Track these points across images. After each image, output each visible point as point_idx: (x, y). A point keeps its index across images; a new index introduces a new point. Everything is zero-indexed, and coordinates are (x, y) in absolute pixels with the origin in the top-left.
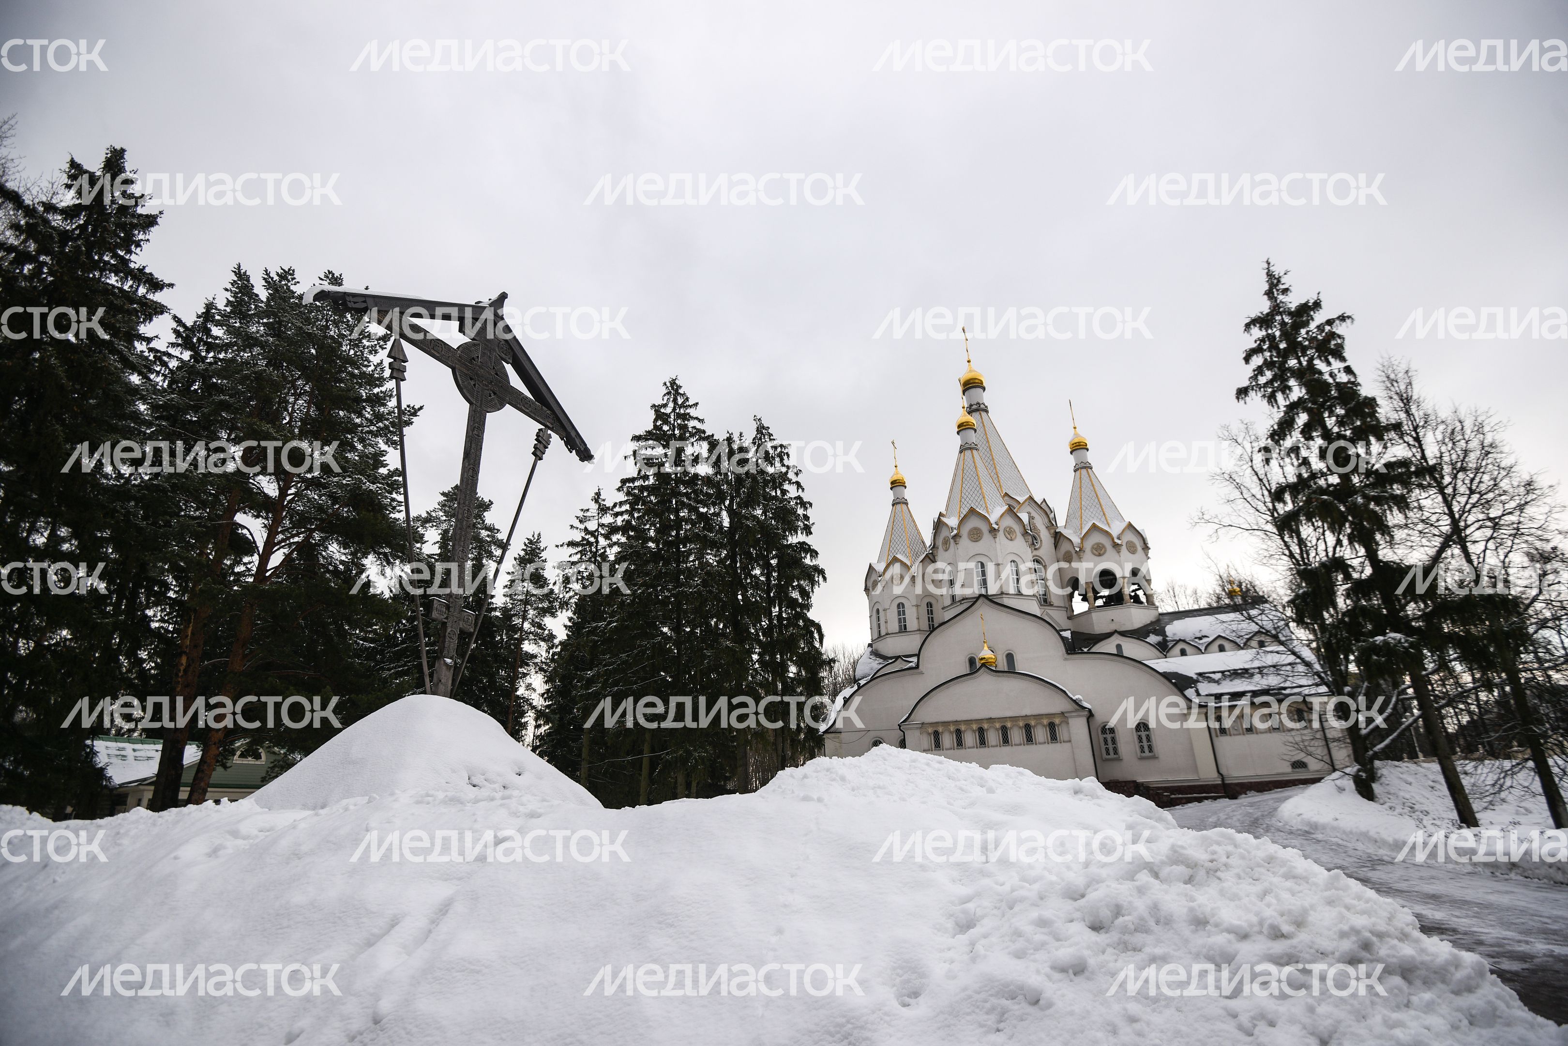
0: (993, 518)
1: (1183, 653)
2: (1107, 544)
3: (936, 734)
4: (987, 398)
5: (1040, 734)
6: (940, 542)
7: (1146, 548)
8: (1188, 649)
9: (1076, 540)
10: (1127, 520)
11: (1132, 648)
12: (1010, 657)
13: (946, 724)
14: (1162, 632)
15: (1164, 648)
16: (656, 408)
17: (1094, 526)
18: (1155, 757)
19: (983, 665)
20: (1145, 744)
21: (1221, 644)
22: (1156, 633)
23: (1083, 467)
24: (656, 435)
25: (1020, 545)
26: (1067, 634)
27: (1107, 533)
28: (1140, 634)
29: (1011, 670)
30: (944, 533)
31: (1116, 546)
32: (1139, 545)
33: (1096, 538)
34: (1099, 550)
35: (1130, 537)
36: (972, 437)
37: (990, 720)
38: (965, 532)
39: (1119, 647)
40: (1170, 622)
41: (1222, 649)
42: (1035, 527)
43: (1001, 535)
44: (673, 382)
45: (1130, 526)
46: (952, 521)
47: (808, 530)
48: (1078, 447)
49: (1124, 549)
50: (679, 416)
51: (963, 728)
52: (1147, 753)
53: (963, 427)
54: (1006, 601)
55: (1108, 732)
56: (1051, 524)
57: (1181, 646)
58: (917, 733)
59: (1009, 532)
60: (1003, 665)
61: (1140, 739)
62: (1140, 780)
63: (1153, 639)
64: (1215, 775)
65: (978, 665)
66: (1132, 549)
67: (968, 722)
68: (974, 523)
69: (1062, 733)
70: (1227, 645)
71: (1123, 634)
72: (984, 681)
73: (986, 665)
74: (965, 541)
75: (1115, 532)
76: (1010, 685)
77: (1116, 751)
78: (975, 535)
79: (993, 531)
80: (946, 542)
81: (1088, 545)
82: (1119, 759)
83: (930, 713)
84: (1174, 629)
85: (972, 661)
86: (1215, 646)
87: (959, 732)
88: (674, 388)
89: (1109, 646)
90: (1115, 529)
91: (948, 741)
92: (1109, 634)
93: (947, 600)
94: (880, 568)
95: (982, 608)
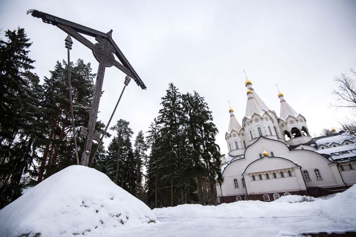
0: (261, 115)
1: (323, 148)
2: (294, 120)
3: (253, 176)
4: (253, 87)
5: (286, 174)
6: (246, 123)
7: (305, 120)
8: (324, 147)
9: (284, 120)
10: (298, 113)
11: (306, 148)
12: (272, 153)
13: (256, 173)
14: (315, 143)
15: (316, 147)
16: (168, 91)
17: (289, 116)
18: (322, 179)
19: (265, 156)
20: (318, 175)
21: (334, 145)
22: (313, 143)
23: (283, 101)
24: (168, 97)
25: (270, 122)
26: (288, 145)
27: (294, 117)
28: (308, 144)
29: (273, 156)
30: (247, 121)
31: (297, 120)
32: (303, 119)
34: (292, 122)
35: (300, 118)
36: (251, 95)
37: (270, 171)
38: (253, 120)
39: (302, 148)
40: (316, 140)
41: (335, 146)
43: (264, 120)
44: (171, 84)
45: (300, 115)
46: (249, 117)
47: (212, 119)
48: (280, 96)
49: (299, 121)
50: (174, 92)
51: (261, 174)
52: (319, 178)
53: (248, 93)
54: (268, 137)
55: (306, 172)
56: (276, 116)
57: (322, 146)
58: (247, 176)
59: (266, 118)
60: (270, 155)
61: (316, 174)
62: (319, 186)
63: (312, 145)
64: (343, 183)
65: (263, 156)
66: (301, 121)
67: (263, 172)
68: (256, 117)
69: (293, 173)
70: (336, 145)
71: (303, 144)
72: (266, 160)
73: (265, 155)
74: (254, 122)
76: (273, 160)
77: (309, 178)
78: (257, 120)
79: (262, 119)
80: (248, 123)
81: (288, 121)
82: (310, 181)
83: (250, 171)
84: (318, 142)
85: (260, 155)
86: (332, 145)
87: (260, 176)
88: (172, 85)
89: (300, 148)
90: (296, 116)
91: (257, 178)
92: (299, 145)
93: (251, 139)
94: (229, 133)
95: (262, 140)
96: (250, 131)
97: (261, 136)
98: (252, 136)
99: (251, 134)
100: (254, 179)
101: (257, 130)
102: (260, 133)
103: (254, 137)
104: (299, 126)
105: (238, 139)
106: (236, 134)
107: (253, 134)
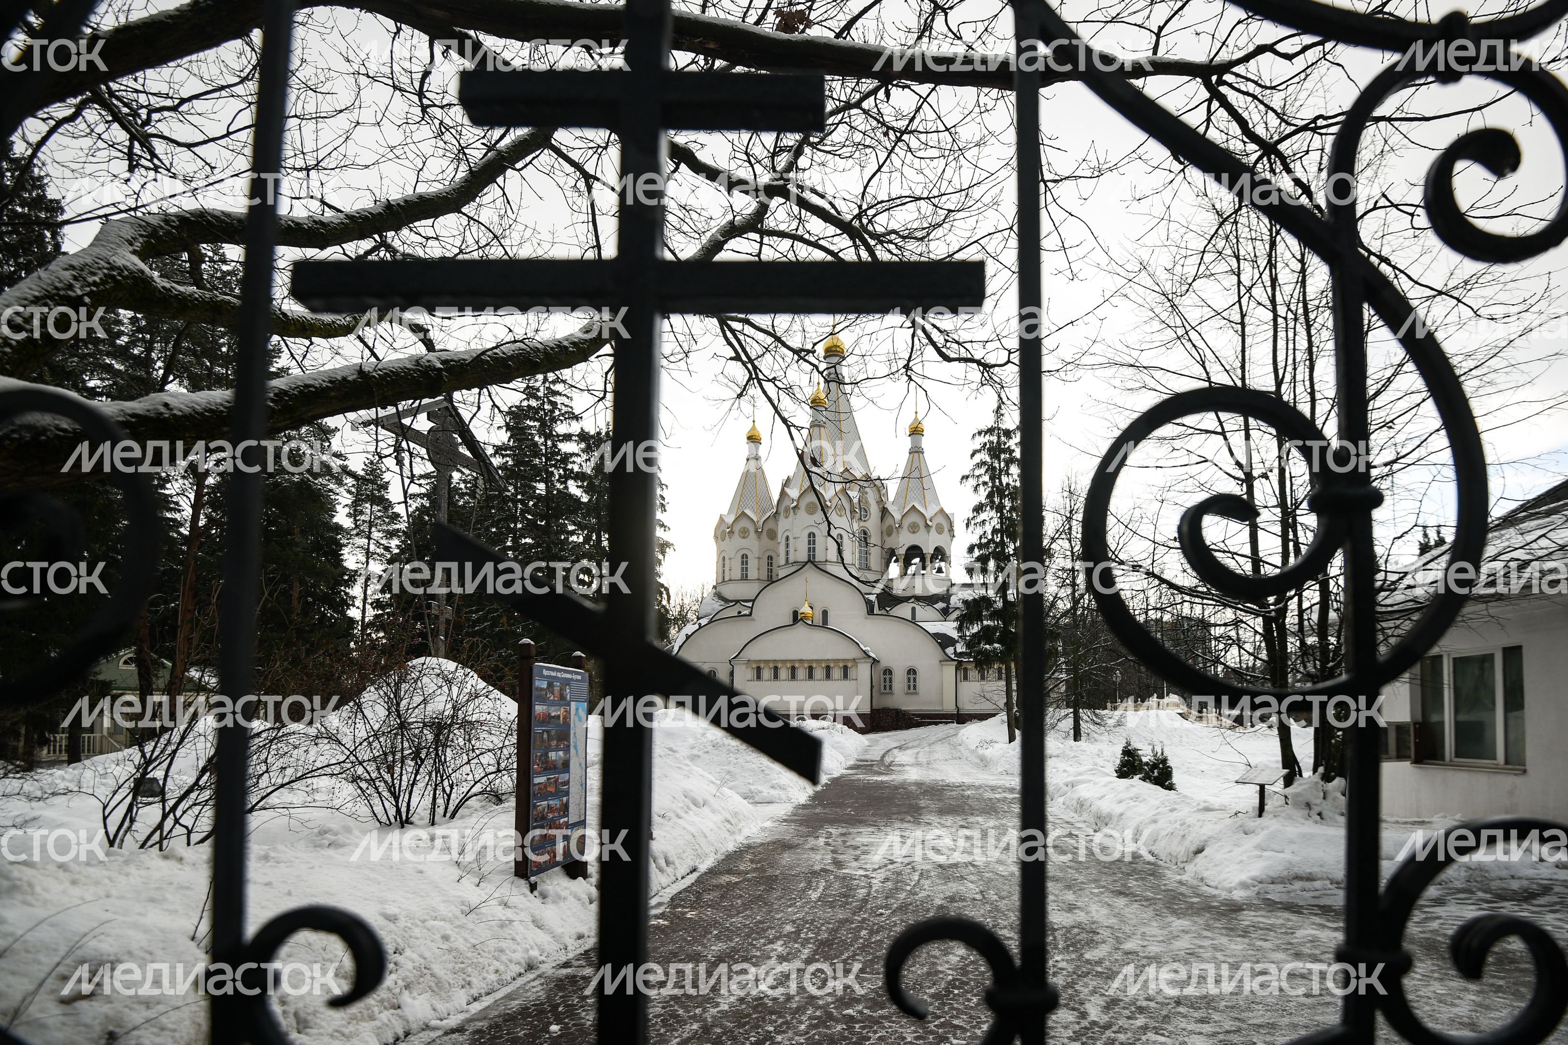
0: (828, 495)
2: (921, 524)
3: (759, 669)
4: (845, 369)
5: (836, 673)
6: (782, 508)
7: (951, 530)
9: (897, 517)
10: (941, 505)
11: (923, 612)
12: (825, 614)
13: (767, 662)
17: (914, 507)
18: (916, 693)
19: (802, 619)
20: (912, 684)
23: (916, 452)
25: (847, 518)
26: (873, 598)
27: (923, 516)
28: (930, 600)
29: (823, 625)
30: (787, 502)
31: (927, 526)
32: (947, 527)
33: (913, 518)
34: (914, 528)
35: (940, 520)
37: (803, 661)
38: (803, 504)
39: (914, 609)
42: (867, 502)
43: (832, 511)
45: (942, 511)
46: (794, 493)
48: (916, 432)
49: (933, 530)
51: (780, 665)
52: (911, 690)
53: (816, 402)
55: (888, 672)
56: (880, 502)
58: (744, 667)
60: (818, 620)
61: (909, 680)
62: (904, 708)
64: (953, 706)
65: (799, 618)
66: (940, 531)
67: (784, 662)
68: (811, 498)
69: (851, 673)
71: (918, 599)
72: (800, 632)
73: (805, 619)
74: (801, 513)
75: (928, 516)
76: (821, 636)
77: (890, 688)
78: (810, 509)
79: (826, 507)
80: (787, 510)
81: (906, 523)
82: (891, 693)
83: (756, 652)
85: (795, 613)
87: (776, 669)
89: (905, 610)
90: (931, 512)
91: (766, 673)
92: (906, 599)
93: (782, 561)
94: (730, 520)
95: (810, 573)
96: (787, 538)
97: (811, 561)
98: (787, 553)
99: (787, 546)
100: (759, 677)
101: (806, 540)
102: (812, 550)
103: (791, 560)
104: (929, 543)
105: (753, 545)
106: (752, 529)
107: (791, 549)
